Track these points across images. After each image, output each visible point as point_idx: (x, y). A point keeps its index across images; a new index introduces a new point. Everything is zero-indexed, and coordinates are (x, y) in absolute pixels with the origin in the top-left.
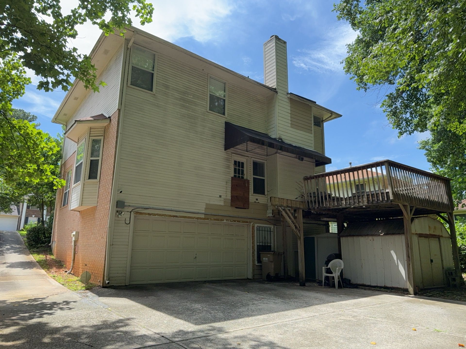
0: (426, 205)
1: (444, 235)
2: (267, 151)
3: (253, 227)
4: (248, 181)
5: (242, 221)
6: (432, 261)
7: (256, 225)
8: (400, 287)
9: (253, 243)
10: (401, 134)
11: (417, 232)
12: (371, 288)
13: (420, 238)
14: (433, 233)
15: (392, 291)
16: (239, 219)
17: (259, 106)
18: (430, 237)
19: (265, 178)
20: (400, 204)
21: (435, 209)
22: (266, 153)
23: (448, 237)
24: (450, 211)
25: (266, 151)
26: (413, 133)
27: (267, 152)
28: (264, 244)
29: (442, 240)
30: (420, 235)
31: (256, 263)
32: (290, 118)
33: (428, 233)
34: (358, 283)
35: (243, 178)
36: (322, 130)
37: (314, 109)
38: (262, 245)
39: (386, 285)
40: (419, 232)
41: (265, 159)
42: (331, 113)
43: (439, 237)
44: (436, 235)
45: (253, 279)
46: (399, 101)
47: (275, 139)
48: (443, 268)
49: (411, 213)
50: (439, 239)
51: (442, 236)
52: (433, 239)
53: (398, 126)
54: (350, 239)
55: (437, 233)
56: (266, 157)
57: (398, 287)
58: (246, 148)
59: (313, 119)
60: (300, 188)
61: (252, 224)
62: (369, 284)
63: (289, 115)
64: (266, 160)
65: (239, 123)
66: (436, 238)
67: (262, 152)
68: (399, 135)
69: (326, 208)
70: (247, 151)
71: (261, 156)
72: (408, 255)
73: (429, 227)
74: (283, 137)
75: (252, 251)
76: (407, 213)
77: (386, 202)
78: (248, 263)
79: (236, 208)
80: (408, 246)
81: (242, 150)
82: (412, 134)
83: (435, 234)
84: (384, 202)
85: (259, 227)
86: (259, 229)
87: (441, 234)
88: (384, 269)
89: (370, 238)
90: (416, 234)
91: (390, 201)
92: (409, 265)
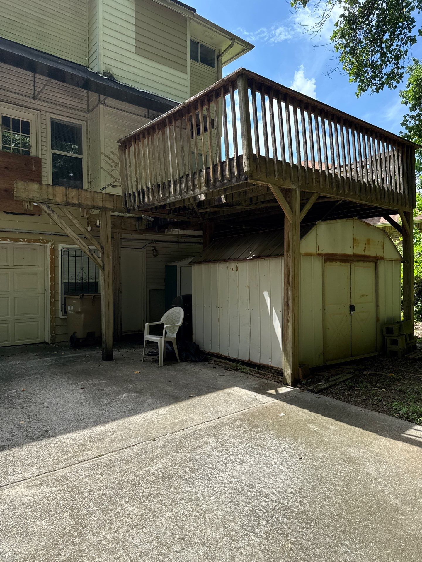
0: (347, 192)
1: (387, 257)
2: (88, 103)
3: (53, 251)
4: (38, 161)
5: (24, 239)
6: (352, 308)
7: (60, 247)
8: (272, 365)
9: (53, 279)
10: (362, 89)
11: (320, 252)
12: (228, 362)
13: (328, 263)
14: (363, 253)
15: (260, 371)
16: (16, 236)
17: (68, 6)
18: (354, 261)
19: (84, 157)
20: (270, 186)
21: (372, 202)
22: (86, 107)
23: (396, 260)
24: (408, 210)
25: (86, 103)
26: (382, 89)
27: (88, 105)
28: (79, 281)
29: (382, 266)
30: (329, 258)
31: (61, 315)
32: (134, 36)
33: (349, 251)
34: (212, 351)
35: (28, 153)
36: (217, 73)
37: (192, 25)
38: (76, 283)
39: (251, 360)
40: (326, 249)
41: (82, 118)
42: (231, 39)
43: (375, 260)
44: (369, 257)
45: (53, 342)
46: (362, 28)
47: (96, 75)
48: (377, 320)
49: (302, 207)
50: (376, 263)
51: (382, 258)
52: (361, 264)
53: (357, 74)
54: (204, 267)
55: (371, 252)
56: (85, 115)
57: (270, 364)
58: (32, 92)
59: (188, 43)
60: (112, 166)
61: (49, 244)
62: (227, 355)
63: (133, 28)
64: (86, 121)
65: (11, 35)
66: (369, 261)
67: (74, 103)
68: (358, 92)
69: (148, 205)
70: (34, 98)
71: (72, 111)
72: (287, 302)
73: (355, 240)
74: (115, 72)
75: (50, 294)
76: (291, 208)
77: (237, 181)
78: (45, 315)
79: (7, 213)
80: (288, 282)
81: (23, 95)
82: (380, 90)
83: (367, 253)
84: (234, 180)
85: (68, 249)
86: (66, 253)
87: (380, 254)
88: (250, 327)
89: (233, 265)
90: (319, 255)
91: (243, 177)
92: (288, 321)
